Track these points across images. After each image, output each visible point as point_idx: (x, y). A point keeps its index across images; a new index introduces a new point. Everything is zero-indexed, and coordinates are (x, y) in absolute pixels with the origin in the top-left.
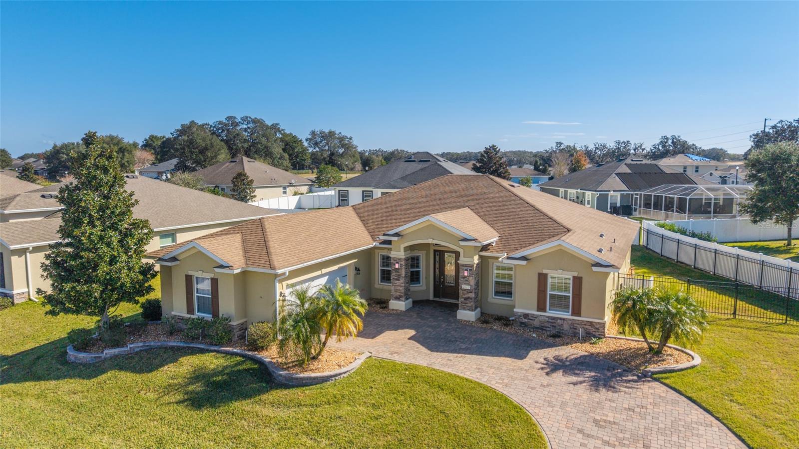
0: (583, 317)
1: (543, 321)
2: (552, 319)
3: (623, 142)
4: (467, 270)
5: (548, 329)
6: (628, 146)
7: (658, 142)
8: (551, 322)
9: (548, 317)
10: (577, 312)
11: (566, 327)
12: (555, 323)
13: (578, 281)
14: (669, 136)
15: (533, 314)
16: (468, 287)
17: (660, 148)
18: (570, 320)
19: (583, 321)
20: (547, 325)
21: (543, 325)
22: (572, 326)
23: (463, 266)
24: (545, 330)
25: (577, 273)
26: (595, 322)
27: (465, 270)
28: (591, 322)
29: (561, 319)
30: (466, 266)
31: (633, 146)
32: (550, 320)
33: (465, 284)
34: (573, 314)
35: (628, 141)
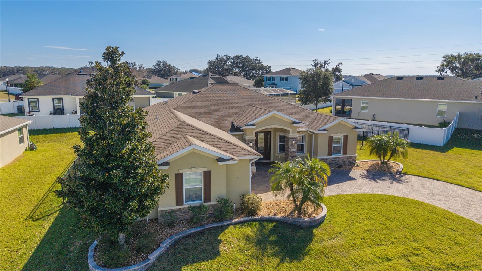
0: (348, 155)
1: (331, 160)
2: (334, 159)
3: (132, 63)
4: (294, 141)
5: (333, 164)
6: (135, 66)
7: (155, 64)
8: (334, 161)
9: (333, 158)
10: (345, 153)
11: (340, 161)
12: (336, 160)
13: (346, 138)
14: (161, 61)
15: (326, 158)
16: (294, 150)
17: (157, 67)
18: (342, 157)
19: (347, 157)
20: (333, 162)
21: (330, 163)
22: (343, 160)
23: (292, 138)
24: (331, 165)
25: (346, 134)
26: (353, 156)
27: (293, 141)
28: (351, 157)
29: (338, 158)
30: (293, 138)
31: (137, 66)
32: (334, 160)
33: (292, 149)
34: (343, 154)
35: (134, 63)
